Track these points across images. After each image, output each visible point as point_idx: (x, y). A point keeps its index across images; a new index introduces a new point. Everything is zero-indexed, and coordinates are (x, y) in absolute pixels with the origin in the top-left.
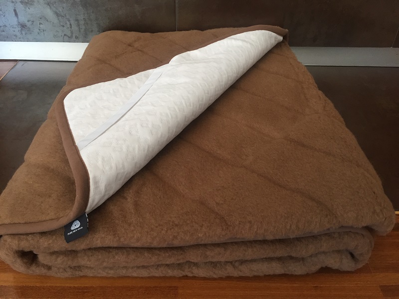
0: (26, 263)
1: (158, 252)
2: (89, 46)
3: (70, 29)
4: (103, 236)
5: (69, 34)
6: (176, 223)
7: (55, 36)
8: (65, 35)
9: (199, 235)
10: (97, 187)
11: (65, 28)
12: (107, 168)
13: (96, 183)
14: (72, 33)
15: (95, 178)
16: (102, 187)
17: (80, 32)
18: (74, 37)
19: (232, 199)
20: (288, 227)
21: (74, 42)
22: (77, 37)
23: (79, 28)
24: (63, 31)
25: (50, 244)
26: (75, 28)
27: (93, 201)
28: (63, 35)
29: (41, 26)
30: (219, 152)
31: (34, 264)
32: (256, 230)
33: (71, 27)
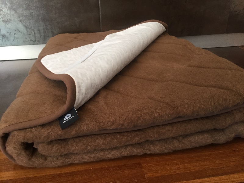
0: (28, 155)
1: (126, 134)
2: (46, 46)
3: (34, 36)
4: (88, 122)
5: (33, 39)
6: (138, 109)
7: (24, 41)
8: (31, 40)
9: (155, 115)
10: (80, 90)
11: (31, 36)
12: (85, 79)
13: (79, 87)
14: (35, 38)
15: (78, 83)
16: (83, 90)
17: (40, 37)
18: (37, 41)
19: (170, 94)
20: (213, 104)
21: (37, 44)
22: (39, 41)
23: (40, 35)
24: (30, 38)
25: (49, 133)
26: (37, 35)
27: (79, 99)
28: (30, 40)
29: (16, 35)
30: (149, 77)
31: (34, 157)
32: (192, 108)
33: (35, 35)
